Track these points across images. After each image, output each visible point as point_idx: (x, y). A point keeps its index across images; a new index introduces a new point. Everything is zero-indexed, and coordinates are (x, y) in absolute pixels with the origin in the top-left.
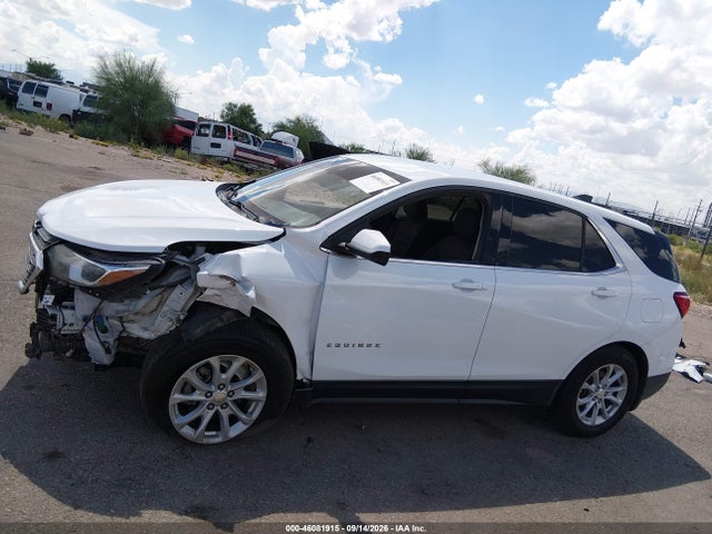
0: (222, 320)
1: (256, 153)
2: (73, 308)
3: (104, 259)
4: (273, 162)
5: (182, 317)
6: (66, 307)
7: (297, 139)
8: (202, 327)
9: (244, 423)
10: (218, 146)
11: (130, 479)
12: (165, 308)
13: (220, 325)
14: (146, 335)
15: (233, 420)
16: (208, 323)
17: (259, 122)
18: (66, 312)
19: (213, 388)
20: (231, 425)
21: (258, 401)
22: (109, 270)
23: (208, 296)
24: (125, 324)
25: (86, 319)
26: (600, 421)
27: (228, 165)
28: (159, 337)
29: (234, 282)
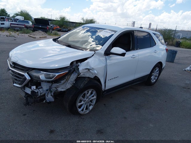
0: (86, 81)
1: (18, 25)
2: (42, 88)
3: (54, 72)
4: (24, 26)
5: (74, 82)
6: (40, 88)
7: (23, 18)
8: (82, 84)
9: (92, 105)
10: (3, 24)
11: (76, 130)
12: (69, 81)
13: (86, 82)
14: (63, 90)
15: (90, 105)
16: (83, 83)
17: (8, 14)
18: (40, 90)
19: (85, 99)
20: (90, 106)
21: (94, 99)
22: (57, 74)
23: (82, 75)
24: (57, 88)
25: (47, 90)
26: (155, 81)
27: (9, 30)
28: (67, 90)
29: (89, 69)
